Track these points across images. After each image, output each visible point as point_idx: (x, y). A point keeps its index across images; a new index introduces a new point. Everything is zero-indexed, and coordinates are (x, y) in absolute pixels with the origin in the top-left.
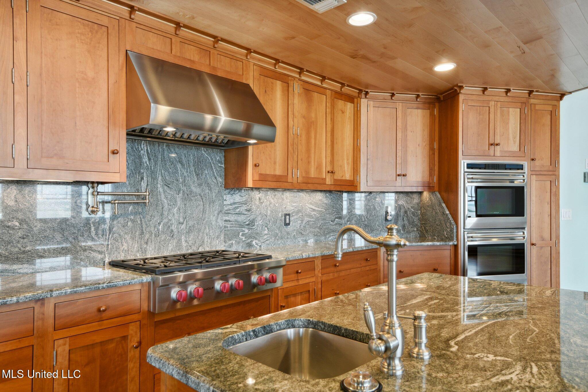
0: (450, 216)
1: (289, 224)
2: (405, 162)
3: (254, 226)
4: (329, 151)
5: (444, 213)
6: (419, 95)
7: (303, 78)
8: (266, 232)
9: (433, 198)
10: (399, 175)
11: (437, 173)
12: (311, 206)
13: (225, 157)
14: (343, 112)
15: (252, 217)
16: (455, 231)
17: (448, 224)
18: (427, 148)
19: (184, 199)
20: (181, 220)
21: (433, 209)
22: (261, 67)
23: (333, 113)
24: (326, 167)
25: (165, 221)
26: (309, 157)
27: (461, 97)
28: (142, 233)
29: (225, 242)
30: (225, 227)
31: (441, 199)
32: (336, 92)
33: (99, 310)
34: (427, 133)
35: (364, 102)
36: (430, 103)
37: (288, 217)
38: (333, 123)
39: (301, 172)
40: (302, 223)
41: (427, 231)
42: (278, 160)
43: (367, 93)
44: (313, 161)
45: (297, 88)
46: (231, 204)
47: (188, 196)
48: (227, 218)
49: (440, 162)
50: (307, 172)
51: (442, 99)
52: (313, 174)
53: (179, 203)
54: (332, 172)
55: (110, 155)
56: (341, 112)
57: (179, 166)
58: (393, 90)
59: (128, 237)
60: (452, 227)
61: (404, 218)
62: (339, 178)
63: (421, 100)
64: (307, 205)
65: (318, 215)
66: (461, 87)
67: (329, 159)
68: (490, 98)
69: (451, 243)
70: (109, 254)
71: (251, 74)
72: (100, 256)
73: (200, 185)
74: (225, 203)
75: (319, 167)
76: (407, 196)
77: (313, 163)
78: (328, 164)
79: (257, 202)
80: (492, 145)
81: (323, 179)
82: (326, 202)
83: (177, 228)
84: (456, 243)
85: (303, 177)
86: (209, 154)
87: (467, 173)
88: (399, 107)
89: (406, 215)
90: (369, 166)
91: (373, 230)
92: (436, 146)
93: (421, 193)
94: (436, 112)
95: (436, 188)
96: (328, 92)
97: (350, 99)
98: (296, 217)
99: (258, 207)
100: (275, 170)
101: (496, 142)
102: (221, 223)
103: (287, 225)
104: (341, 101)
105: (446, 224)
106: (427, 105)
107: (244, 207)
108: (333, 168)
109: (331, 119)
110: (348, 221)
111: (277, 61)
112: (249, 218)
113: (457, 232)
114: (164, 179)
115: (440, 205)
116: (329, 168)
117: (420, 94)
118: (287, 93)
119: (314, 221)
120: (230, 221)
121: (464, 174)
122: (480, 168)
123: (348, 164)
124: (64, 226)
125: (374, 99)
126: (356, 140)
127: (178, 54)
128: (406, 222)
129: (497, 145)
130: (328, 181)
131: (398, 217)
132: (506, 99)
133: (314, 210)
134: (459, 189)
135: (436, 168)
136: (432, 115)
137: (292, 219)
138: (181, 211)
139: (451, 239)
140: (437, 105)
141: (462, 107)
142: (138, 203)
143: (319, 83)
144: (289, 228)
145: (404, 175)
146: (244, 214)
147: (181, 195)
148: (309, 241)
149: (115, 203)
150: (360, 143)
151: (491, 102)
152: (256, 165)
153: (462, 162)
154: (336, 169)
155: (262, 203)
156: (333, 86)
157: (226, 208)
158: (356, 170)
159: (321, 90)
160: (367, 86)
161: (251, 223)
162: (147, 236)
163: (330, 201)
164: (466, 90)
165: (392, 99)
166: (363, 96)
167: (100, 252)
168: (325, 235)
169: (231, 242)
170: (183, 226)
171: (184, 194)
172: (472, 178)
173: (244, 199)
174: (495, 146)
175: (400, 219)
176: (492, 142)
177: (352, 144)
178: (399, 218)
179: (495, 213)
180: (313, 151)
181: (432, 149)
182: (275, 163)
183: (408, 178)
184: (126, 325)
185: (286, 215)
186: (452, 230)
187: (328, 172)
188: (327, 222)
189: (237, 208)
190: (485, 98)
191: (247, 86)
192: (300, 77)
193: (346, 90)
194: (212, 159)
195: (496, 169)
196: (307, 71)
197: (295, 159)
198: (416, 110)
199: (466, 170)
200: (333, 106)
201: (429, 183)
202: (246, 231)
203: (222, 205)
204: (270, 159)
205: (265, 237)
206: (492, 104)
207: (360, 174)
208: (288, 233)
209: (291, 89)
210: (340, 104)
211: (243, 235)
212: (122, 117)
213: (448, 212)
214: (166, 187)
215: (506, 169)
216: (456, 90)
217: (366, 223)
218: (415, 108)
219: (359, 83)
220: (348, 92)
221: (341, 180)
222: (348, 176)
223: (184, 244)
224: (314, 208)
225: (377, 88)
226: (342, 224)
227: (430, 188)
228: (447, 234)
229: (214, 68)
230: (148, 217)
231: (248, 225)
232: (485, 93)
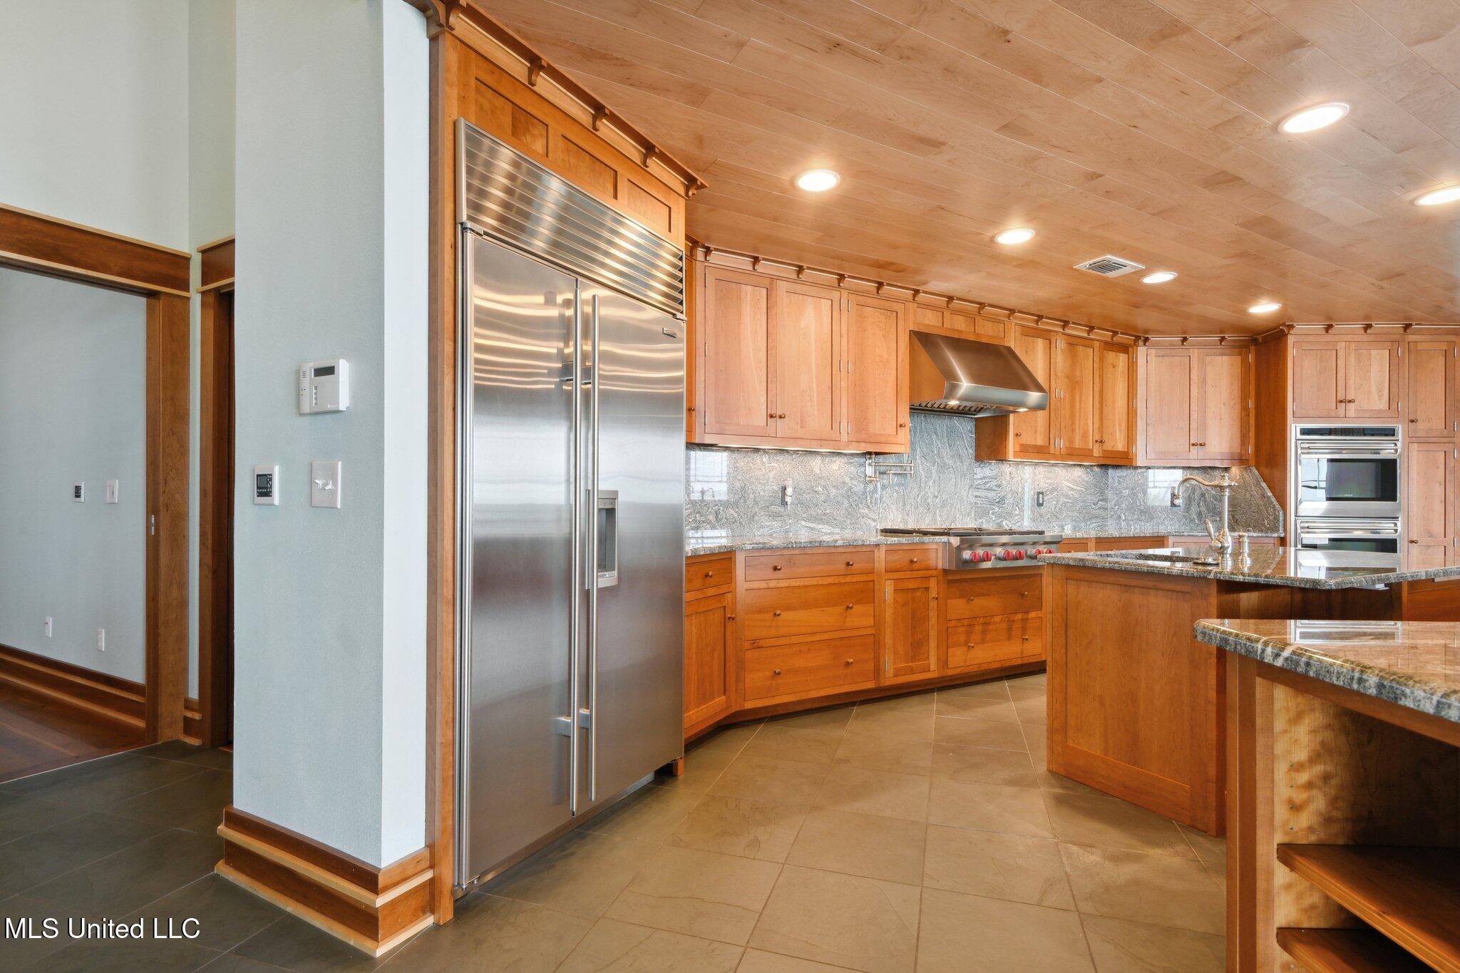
0: (1273, 499)
1: (1042, 505)
2: (1203, 427)
3: (1004, 504)
4: (1097, 417)
5: (1263, 496)
6: (1224, 337)
7: (1068, 331)
8: (1017, 512)
9: (1246, 476)
10: (1193, 445)
11: (1254, 441)
12: (1069, 484)
13: (975, 426)
14: (1114, 367)
15: (1002, 494)
16: (1281, 518)
17: (1270, 511)
18: (1238, 407)
19: (938, 472)
20: (936, 494)
21: (1247, 490)
22: (1023, 326)
23: (1102, 369)
24: (1093, 435)
25: (923, 493)
26: (1073, 423)
27: (1291, 340)
28: (904, 505)
29: (976, 520)
30: (976, 503)
31: (1259, 476)
32: (1106, 343)
33: (912, 562)
34: (1236, 387)
35: (1142, 351)
36: (1240, 347)
37: (1041, 496)
38: (1102, 380)
39: (1064, 442)
40: (1057, 503)
41: (1237, 520)
42: (1039, 428)
43: (1146, 340)
44: (1077, 428)
45: (1061, 344)
46: (981, 479)
47: (943, 467)
48: (977, 494)
49: (1257, 426)
50: (1071, 441)
51: (1260, 340)
52: (1078, 443)
53: (934, 474)
54: (1101, 442)
55: (899, 428)
56: (1111, 366)
57: (934, 437)
58: (1184, 332)
59: (893, 507)
60: (1277, 513)
61: (1200, 503)
62: (1110, 449)
63: (1227, 344)
64: (1063, 482)
65: (1077, 496)
66: (1291, 327)
67: (1097, 425)
68: (1338, 338)
69: (1276, 535)
70: (880, 522)
71: (1013, 335)
72: (874, 524)
73: (952, 457)
74: (976, 477)
75: (1084, 436)
76: (1205, 473)
77: (1077, 431)
78: (1096, 431)
79: (1008, 477)
80: (1341, 402)
81: (1089, 450)
82: (1087, 479)
83: (933, 501)
84: (1282, 535)
85: (1067, 448)
86: (960, 424)
87: (1301, 442)
88: (1193, 355)
89: (1203, 499)
90: (1149, 434)
91: (1153, 518)
92: (1251, 404)
93: (1227, 469)
94: (1251, 358)
95: (1252, 462)
96: (1096, 344)
97: (1124, 348)
98: (1050, 496)
99: (1009, 483)
100: (1035, 439)
101: (1349, 398)
102: (972, 500)
103: (1040, 505)
104: (1110, 352)
105: (1267, 511)
106: (1236, 350)
107: (995, 482)
108: (1102, 437)
109: (1100, 376)
110: (1115, 505)
111: (1040, 317)
112: (999, 495)
113: (1285, 520)
114: (922, 451)
115: (1258, 484)
116: (1097, 437)
117: (1226, 336)
118: (1048, 350)
119: (1071, 503)
120: (980, 497)
121: (1296, 443)
122: (1322, 435)
123: (1120, 430)
124: (849, 493)
125: (1157, 345)
126: (1130, 400)
127: (949, 327)
128: (1203, 509)
129: (1350, 401)
130: (1096, 453)
131: (1190, 501)
132: (1365, 338)
133: (1072, 489)
134: (1288, 463)
135: (1252, 434)
136: (1245, 363)
137: (1045, 498)
138: (936, 484)
139: (1275, 529)
140: (1253, 348)
141: (1292, 352)
142: (901, 474)
143: (1085, 335)
144: (1043, 510)
145: (1201, 445)
146: (993, 490)
147: (936, 467)
148: (1066, 527)
149: (889, 474)
150: (1136, 404)
151: (1339, 344)
152: (1017, 435)
153: (1293, 426)
154: (1105, 438)
155: (1012, 478)
156: (1105, 335)
157: (976, 483)
158: (1131, 438)
159: (1087, 342)
160: (1146, 332)
161: (1001, 501)
162: (908, 508)
163: (1092, 478)
164: (1300, 327)
165: (1183, 344)
166: (1141, 342)
167: (874, 520)
168: (1085, 521)
169: (980, 521)
170: (938, 500)
171: (938, 467)
172: (1309, 448)
173: (994, 473)
174: (1347, 404)
175: (1194, 504)
176: (1341, 397)
177: (1126, 406)
178: (1192, 503)
179: (1346, 496)
180: (1077, 418)
181: (1244, 408)
182: (1036, 432)
183: (1207, 448)
184: (927, 578)
185: (1039, 493)
186: (1276, 518)
187: (1097, 441)
188: (1088, 504)
189: (987, 483)
190: (1328, 338)
191: (1009, 349)
192: (1064, 330)
193: (1121, 338)
194: (963, 429)
195: (1349, 435)
196: (1073, 323)
197: (1058, 426)
198: (1220, 357)
199: (1299, 436)
200: (1102, 359)
201: (1241, 455)
202: (997, 509)
203: (973, 479)
204: (1031, 427)
205: (1016, 518)
206: (1341, 346)
207: (1136, 444)
208: (1041, 516)
209: (1053, 346)
210: (1111, 356)
211: (993, 514)
212: (905, 392)
213: (1270, 494)
214: (923, 459)
215: (1365, 435)
216: (1282, 330)
217: (1142, 508)
218: (1218, 354)
219: (1136, 329)
220: (1121, 341)
221: (1112, 452)
222: (1120, 446)
223: (939, 519)
224: (1071, 486)
225: (1159, 332)
226: (1107, 509)
227: (1242, 461)
228: (1268, 524)
229: (979, 335)
230: (909, 489)
231: (998, 502)
232: (1330, 331)
